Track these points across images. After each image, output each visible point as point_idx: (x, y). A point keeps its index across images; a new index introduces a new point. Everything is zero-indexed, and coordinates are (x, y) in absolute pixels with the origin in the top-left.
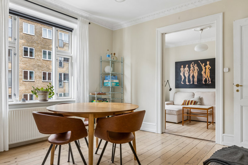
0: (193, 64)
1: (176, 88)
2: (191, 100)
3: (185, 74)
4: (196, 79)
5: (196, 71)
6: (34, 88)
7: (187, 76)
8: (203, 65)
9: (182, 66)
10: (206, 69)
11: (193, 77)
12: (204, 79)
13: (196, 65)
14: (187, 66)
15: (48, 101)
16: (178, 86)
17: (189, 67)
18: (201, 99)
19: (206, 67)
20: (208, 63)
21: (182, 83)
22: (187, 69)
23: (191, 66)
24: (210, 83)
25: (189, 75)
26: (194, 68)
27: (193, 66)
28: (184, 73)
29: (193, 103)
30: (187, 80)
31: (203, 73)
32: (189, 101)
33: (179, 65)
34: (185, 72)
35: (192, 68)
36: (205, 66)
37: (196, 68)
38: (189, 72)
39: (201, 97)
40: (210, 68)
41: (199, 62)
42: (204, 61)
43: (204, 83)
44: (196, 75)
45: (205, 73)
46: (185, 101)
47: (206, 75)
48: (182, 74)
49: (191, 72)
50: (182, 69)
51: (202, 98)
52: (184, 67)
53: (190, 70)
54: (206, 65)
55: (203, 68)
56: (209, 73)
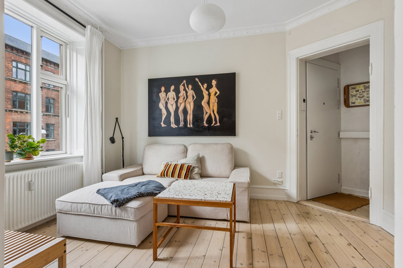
0: (184, 85)
1: (150, 135)
2: (180, 162)
3: (169, 106)
4: (190, 117)
5: (190, 99)
7: (172, 109)
8: (204, 88)
9: (163, 89)
10: (209, 95)
11: (185, 111)
12: (206, 117)
13: (190, 86)
14: (173, 88)
16: (154, 131)
17: (177, 91)
18: (201, 160)
19: (211, 90)
20: (214, 82)
21: (163, 125)
22: (172, 94)
23: (181, 88)
24: (218, 124)
25: (177, 108)
26: (187, 92)
27: (185, 90)
28: (166, 103)
29: (184, 172)
30: (172, 119)
31: (204, 103)
32: (176, 166)
33: (155, 85)
34: (168, 101)
35: (182, 93)
36: (208, 89)
37: (191, 92)
38: (177, 102)
39: (201, 156)
40: (218, 93)
41: (197, 80)
42: (207, 79)
43: (206, 125)
44: (190, 108)
45: (208, 103)
46: (167, 166)
47: (211, 108)
48: (161, 106)
49: (181, 100)
50: (162, 95)
51: (203, 157)
52: (167, 91)
53: (178, 98)
54: (210, 87)
55: (205, 93)
56: (216, 104)
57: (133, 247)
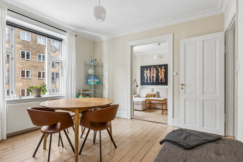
0: (153, 68)
1: (141, 85)
2: (151, 94)
3: (148, 75)
4: (155, 79)
5: (155, 73)
6: (29, 86)
7: (149, 76)
8: (159, 69)
9: (145, 69)
10: (161, 71)
11: (153, 77)
12: (160, 79)
13: (155, 69)
14: (149, 69)
15: (42, 97)
16: (142, 83)
17: (150, 70)
18: (158, 93)
19: (162, 70)
20: (163, 67)
21: (145, 82)
22: (148, 71)
23: (152, 69)
24: (164, 81)
25: (150, 76)
26: (153, 71)
27: (153, 70)
28: (147, 74)
29: (153, 96)
30: (149, 80)
31: (159, 74)
32: (150, 94)
33: (143, 68)
34: (147, 73)
35: (152, 71)
36: (161, 70)
37: (155, 71)
38: (150, 74)
39: (158, 92)
40: (164, 71)
41: (157, 66)
42: (160, 66)
43: (160, 81)
44: (155, 76)
45: (161, 74)
46: (147, 95)
47: (162, 76)
48: (145, 75)
49: (151, 73)
50: (145, 71)
51: (159, 92)
52: (147, 70)
53: (151, 72)
54: (161, 69)
55: (160, 71)
56: (164, 75)
57: (141, 111)
